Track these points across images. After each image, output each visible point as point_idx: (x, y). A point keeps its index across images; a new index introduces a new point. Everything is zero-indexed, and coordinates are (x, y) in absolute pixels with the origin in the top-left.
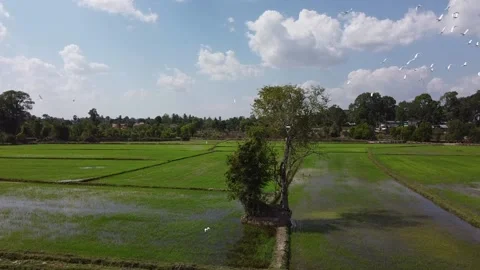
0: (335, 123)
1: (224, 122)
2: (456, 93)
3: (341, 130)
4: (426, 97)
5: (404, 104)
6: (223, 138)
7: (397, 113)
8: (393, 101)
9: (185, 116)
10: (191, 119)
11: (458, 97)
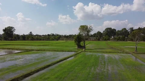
0: (99, 36)
1: (67, 36)
2: (133, 28)
3: (100, 38)
4: (125, 29)
5: (118, 31)
6: (67, 40)
7: (116, 33)
8: (115, 30)
9: (56, 34)
10: (58, 35)
11: (134, 29)
